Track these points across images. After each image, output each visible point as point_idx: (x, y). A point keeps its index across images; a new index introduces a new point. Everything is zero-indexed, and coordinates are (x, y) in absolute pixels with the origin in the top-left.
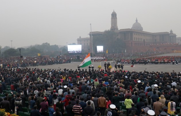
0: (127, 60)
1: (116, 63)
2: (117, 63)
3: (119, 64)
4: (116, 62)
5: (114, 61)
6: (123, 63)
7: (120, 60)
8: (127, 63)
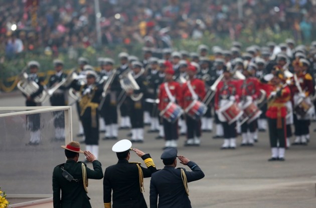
0: (255, 86)
1: (73, 130)
2: (92, 136)
3: (123, 145)
4: (71, 109)
5: (46, 108)
6: (194, 128)
7: (131, 83)
8: (260, 136)
